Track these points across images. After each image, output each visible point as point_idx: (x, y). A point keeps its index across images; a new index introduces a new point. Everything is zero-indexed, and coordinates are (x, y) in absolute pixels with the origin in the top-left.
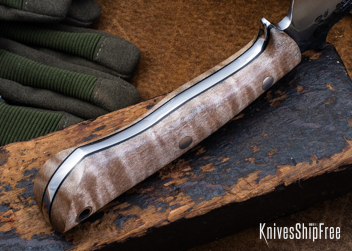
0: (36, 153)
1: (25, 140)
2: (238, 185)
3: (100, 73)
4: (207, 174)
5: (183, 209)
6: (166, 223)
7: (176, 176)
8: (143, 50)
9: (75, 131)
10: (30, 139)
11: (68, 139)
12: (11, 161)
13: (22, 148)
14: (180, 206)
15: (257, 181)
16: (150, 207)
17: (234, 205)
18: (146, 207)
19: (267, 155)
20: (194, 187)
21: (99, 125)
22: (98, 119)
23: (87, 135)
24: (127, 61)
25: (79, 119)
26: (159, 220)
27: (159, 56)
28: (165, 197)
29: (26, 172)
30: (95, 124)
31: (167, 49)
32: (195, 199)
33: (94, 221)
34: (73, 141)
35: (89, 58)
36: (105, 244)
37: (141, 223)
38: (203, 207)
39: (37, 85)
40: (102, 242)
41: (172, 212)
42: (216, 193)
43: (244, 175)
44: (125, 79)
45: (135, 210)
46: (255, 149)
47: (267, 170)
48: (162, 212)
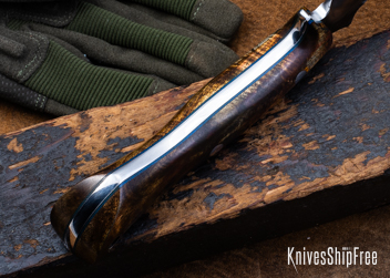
0: (122, 120)
1: (110, 105)
2: (343, 167)
3: (197, 35)
4: (310, 153)
5: (281, 190)
6: (261, 205)
7: (275, 154)
8: (245, 11)
9: (165, 97)
10: (115, 104)
11: (158, 107)
12: (93, 128)
13: (107, 114)
14: (278, 186)
15: (365, 163)
16: (244, 186)
17: (338, 188)
18: (240, 186)
19: (377, 135)
20: (294, 166)
21: (193, 93)
22: (192, 86)
23: (179, 102)
24: (227, 23)
25: (171, 85)
26: (254, 201)
27: (263, 19)
28: (262, 176)
29: (109, 141)
30: (188, 92)
31: (272, 11)
32: (295, 179)
33: (183, 198)
34: (163, 108)
35: (185, 17)
36: (193, 225)
37: (234, 203)
38: (304, 188)
39: (126, 45)
40: (190, 223)
41: (269, 193)
42: (318, 174)
43: (351, 156)
44: (224, 43)
45: (228, 189)
46: (365, 127)
47: (376, 151)
48: (258, 191)
